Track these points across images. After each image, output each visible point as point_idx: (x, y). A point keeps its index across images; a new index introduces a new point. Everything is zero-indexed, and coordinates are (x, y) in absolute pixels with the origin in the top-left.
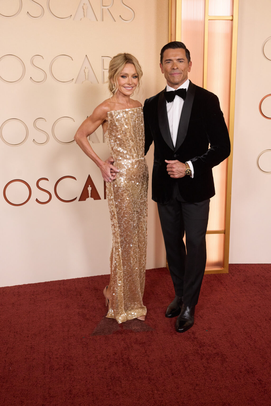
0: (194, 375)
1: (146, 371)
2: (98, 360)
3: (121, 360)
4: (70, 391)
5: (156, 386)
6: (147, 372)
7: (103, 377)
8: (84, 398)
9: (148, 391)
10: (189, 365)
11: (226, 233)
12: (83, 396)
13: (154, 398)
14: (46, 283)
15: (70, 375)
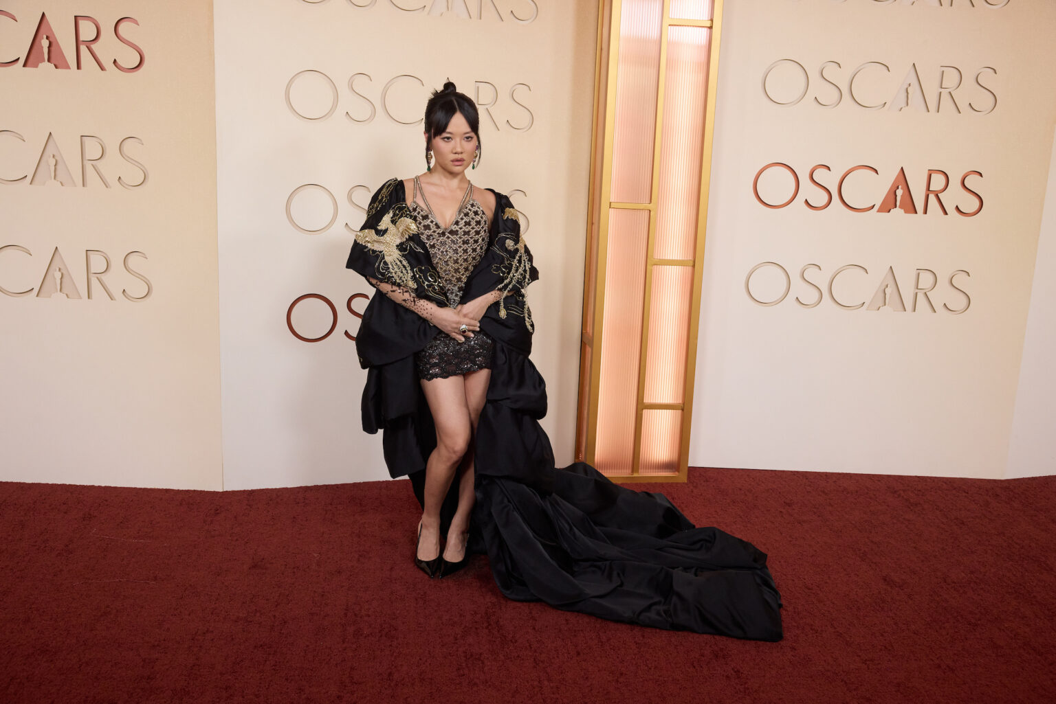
0: (618, 657)
1: (530, 646)
2: (442, 623)
3: (486, 625)
4: (390, 674)
5: (547, 673)
6: (531, 648)
7: (450, 653)
8: (414, 689)
9: (532, 680)
10: (609, 640)
11: (685, 410)
12: (413, 684)
13: (542, 694)
14: (355, 485)
15: (391, 645)
